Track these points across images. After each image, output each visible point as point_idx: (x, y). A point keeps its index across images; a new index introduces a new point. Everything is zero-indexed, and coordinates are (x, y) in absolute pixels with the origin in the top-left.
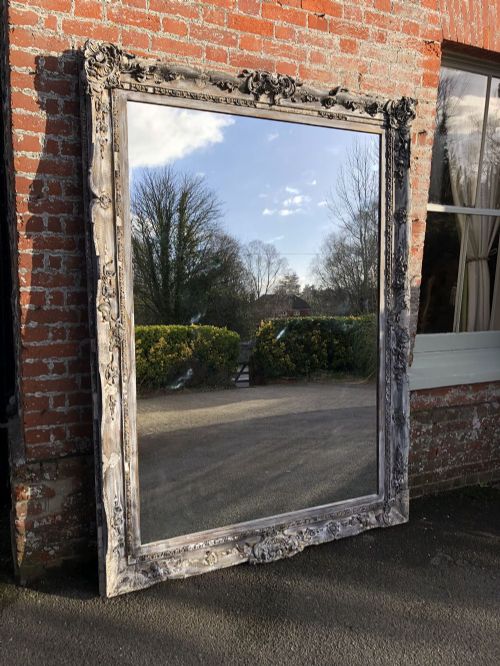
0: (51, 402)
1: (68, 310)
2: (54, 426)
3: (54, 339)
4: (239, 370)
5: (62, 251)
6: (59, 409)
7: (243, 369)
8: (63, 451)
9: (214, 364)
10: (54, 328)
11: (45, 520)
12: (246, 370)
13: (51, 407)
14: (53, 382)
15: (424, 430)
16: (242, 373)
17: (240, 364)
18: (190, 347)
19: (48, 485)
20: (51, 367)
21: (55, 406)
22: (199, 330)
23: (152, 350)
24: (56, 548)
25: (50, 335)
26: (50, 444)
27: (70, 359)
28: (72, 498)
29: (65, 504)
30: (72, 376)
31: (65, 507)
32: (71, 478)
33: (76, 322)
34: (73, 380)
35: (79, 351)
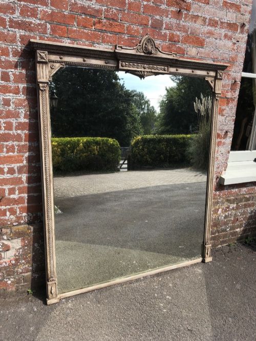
0: (7, 192)
1: (16, 134)
2: (9, 207)
3: (7, 152)
5: (11, 94)
6: (12, 196)
8: (15, 222)
10: (7, 145)
11: (4, 264)
13: (7, 195)
14: (8, 179)
15: (231, 208)
19: (6, 242)
20: (6, 170)
21: (9, 194)
24: (12, 279)
25: (5, 149)
26: (7, 218)
27: (18, 165)
28: (21, 250)
29: (17, 254)
30: (20, 176)
31: (17, 256)
32: (20, 238)
33: (22, 141)
34: (20, 178)
35: (23, 160)
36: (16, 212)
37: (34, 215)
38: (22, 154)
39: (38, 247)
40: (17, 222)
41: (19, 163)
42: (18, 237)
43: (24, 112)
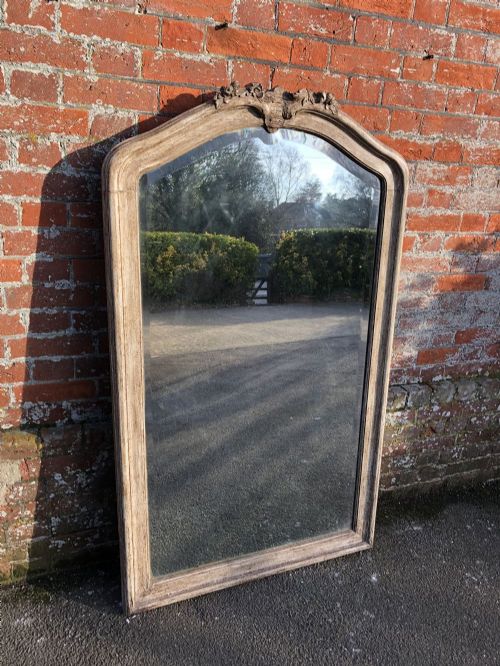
4: (257, 285)
7: (261, 284)
9: (230, 279)
12: (265, 285)
16: (260, 288)
17: (258, 279)
18: (204, 258)
22: (213, 239)
23: (159, 259)
27: (9, 284)
28: (21, 488)
29: (12, 497)
30: (14, 312)
31: (12, 500)
32: (19, 462)
33: (16, 224)
34: (16, 318)
35: (21, 274)
36: (7, 399)
37: (54, 407)
38: (17, 257)
39: (64, 482)
40: (11, 423)
41: (11, 280)
42: (13, 458)
43: (18, 145)
